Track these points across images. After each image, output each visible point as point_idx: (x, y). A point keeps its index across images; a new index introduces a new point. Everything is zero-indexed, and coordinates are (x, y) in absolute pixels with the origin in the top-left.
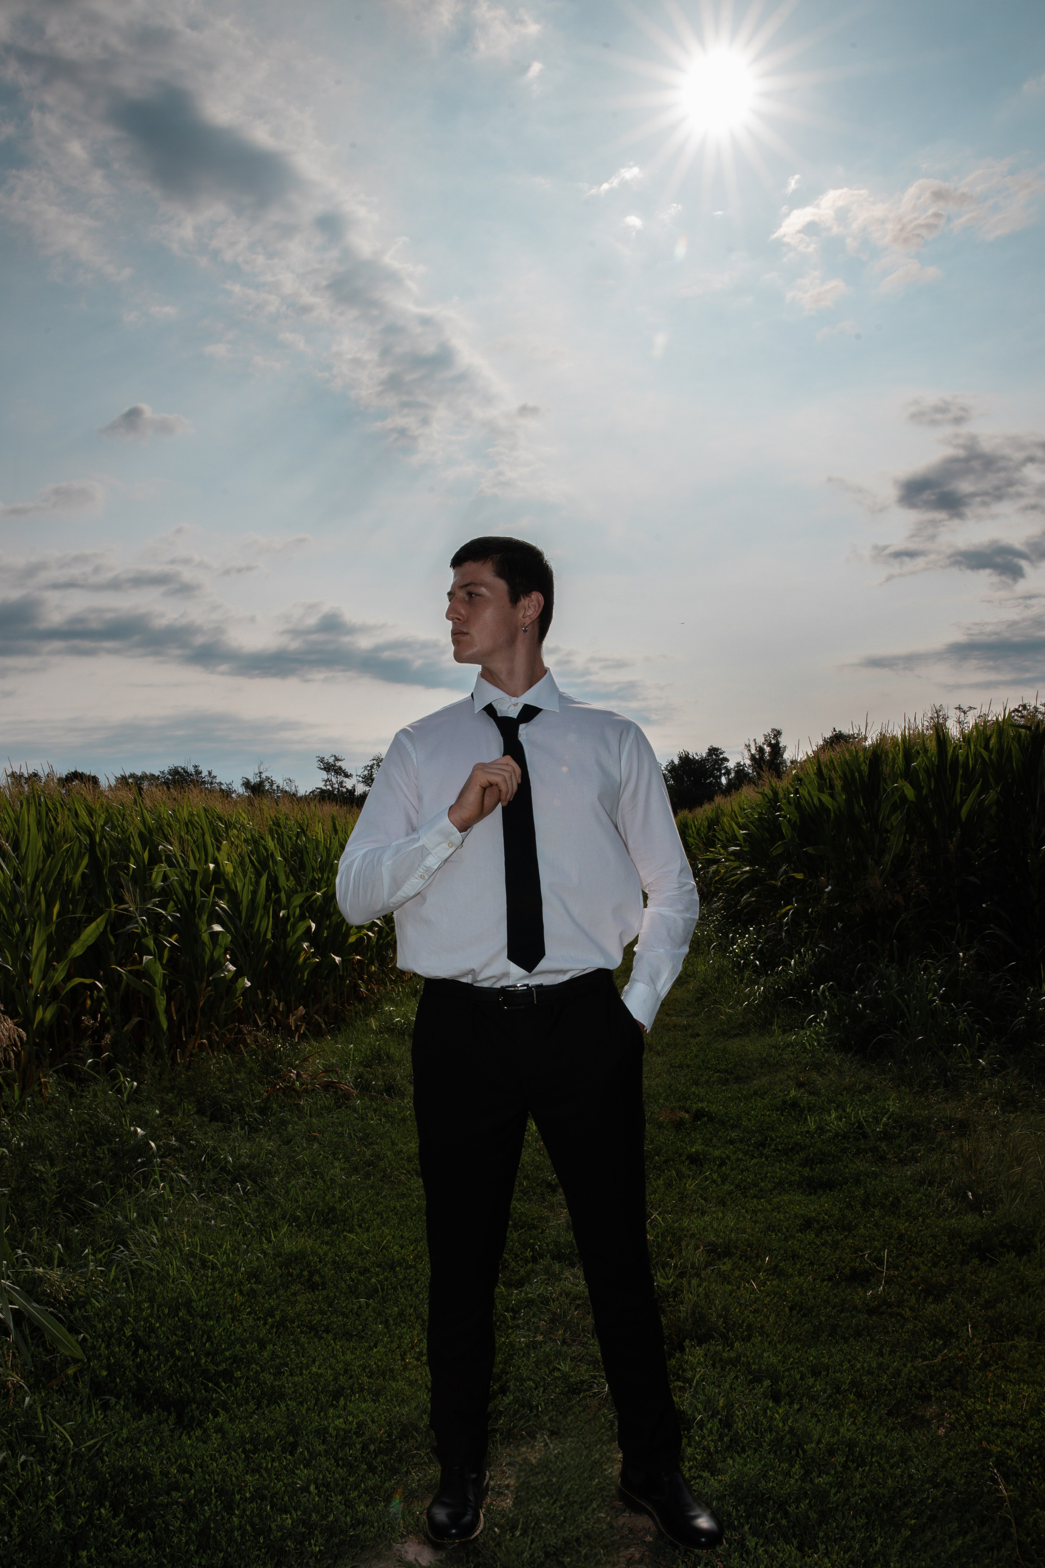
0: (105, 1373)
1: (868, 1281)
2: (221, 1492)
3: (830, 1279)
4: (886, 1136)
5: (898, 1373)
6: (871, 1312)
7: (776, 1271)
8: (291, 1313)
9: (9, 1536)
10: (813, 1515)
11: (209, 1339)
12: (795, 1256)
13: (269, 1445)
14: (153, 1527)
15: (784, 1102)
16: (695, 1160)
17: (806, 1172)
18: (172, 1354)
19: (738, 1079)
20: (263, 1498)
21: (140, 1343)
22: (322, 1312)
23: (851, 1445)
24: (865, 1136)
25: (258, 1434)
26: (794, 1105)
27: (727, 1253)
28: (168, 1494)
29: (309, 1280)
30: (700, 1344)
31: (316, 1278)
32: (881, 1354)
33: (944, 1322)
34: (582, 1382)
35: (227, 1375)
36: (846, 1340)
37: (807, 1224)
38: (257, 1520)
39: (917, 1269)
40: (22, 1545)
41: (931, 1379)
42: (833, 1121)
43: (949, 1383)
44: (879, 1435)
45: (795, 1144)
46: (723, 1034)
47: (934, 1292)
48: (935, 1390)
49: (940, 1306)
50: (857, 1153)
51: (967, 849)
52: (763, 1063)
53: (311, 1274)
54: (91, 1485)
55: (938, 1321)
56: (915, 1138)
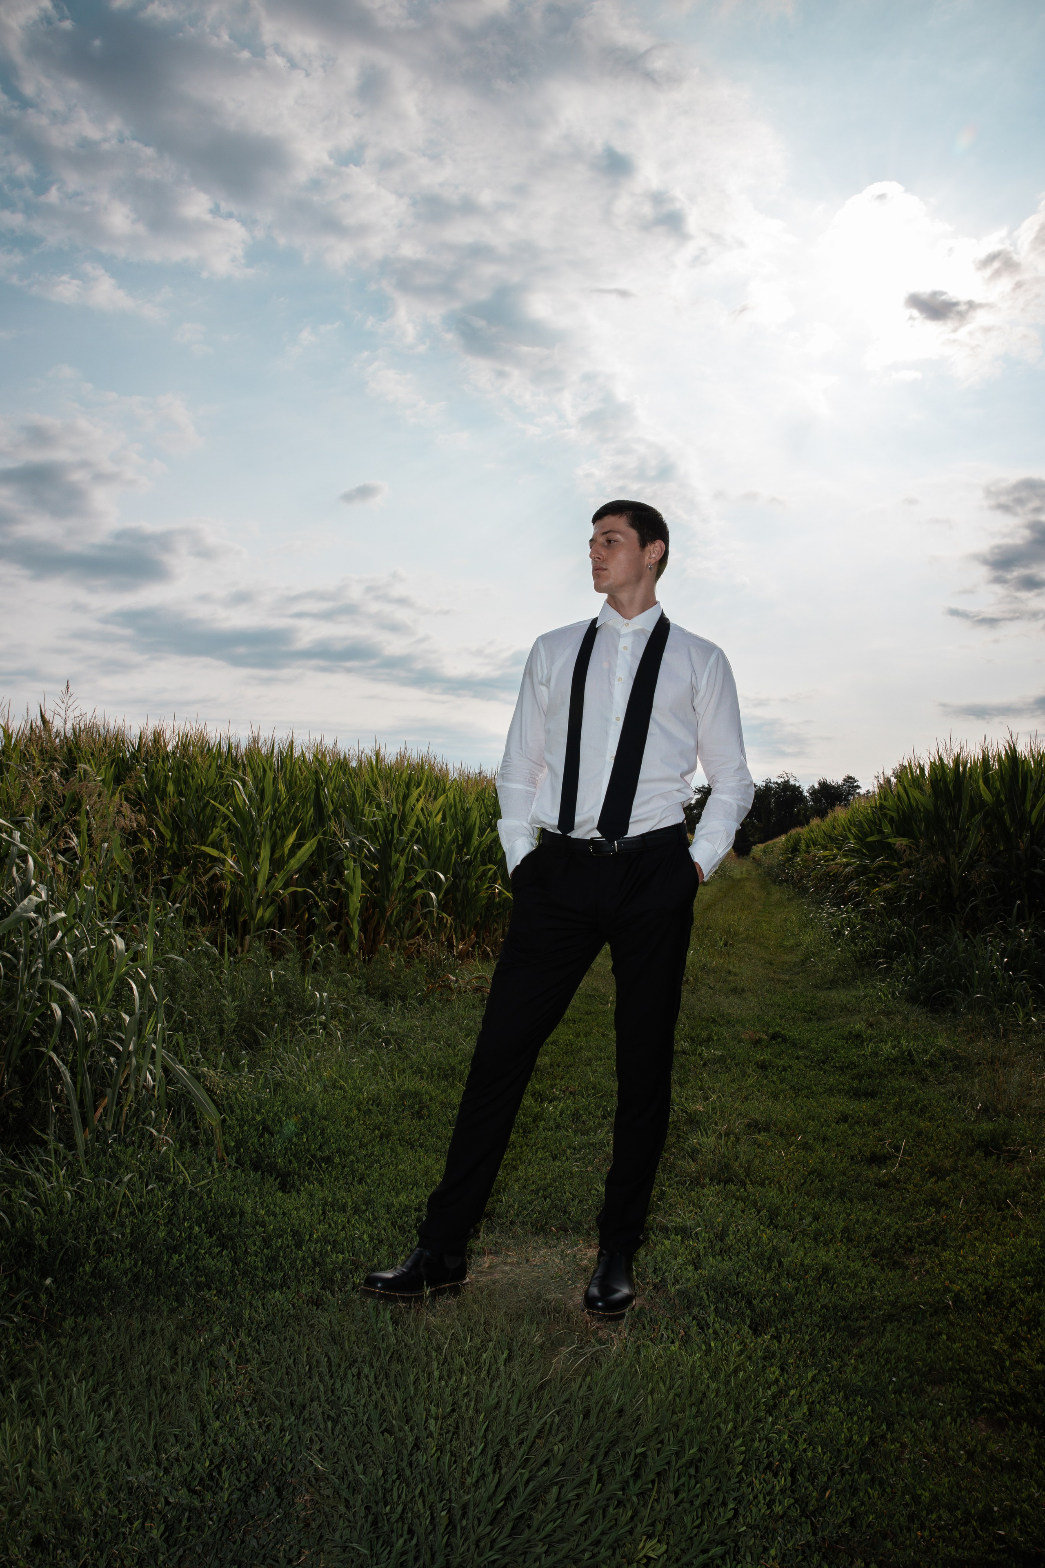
0: (233, 1144)
1: (885, 1163)
2: (295, 1233)
3: (852, 1158)
4: (932, 1064)
5: (889, 1227)
6: (880, 1184)
7: (805, 1146)
8: (395, 1128)
9: (123, 1235)
11: (322, 1134)
12: (825, 1139)
13: (343, 1208)
14: (234, 1248)
15: (850, 1033)
16: (763, 1066)
17: (855, 1084)
19: (819, 1019)
20: (328, 1242)
21: (266, 1129)
22: (421, 1134)
23: (826, 1269)
24: (913, 1062)
26: (858, 1036)
27: (767, 1129)
28: (254, 1228)
29: (418, 1112)
32: (879, 1213)
33: (939, 1195)
35: (328, 1160)
36: (851, 1202)
37: (844, 1118)
38: (317, 1255)
39: (926, 1155)
40: (133, 1246)
41: (919, 1236)
42: (887, 1048)
43: (934, 1241)
44: (857, 1265)
45: (852, 1063)
46: (816, 986)
47: (937, 1173)
48: (920, 1245)
49: (940, 1183)
50: (903, 1074)
51: (1035, 847)
52: (843, 1008)
53: (421, 1108)
54: (196, 1213)
55: (936, 1194)
56: (956, 1068)
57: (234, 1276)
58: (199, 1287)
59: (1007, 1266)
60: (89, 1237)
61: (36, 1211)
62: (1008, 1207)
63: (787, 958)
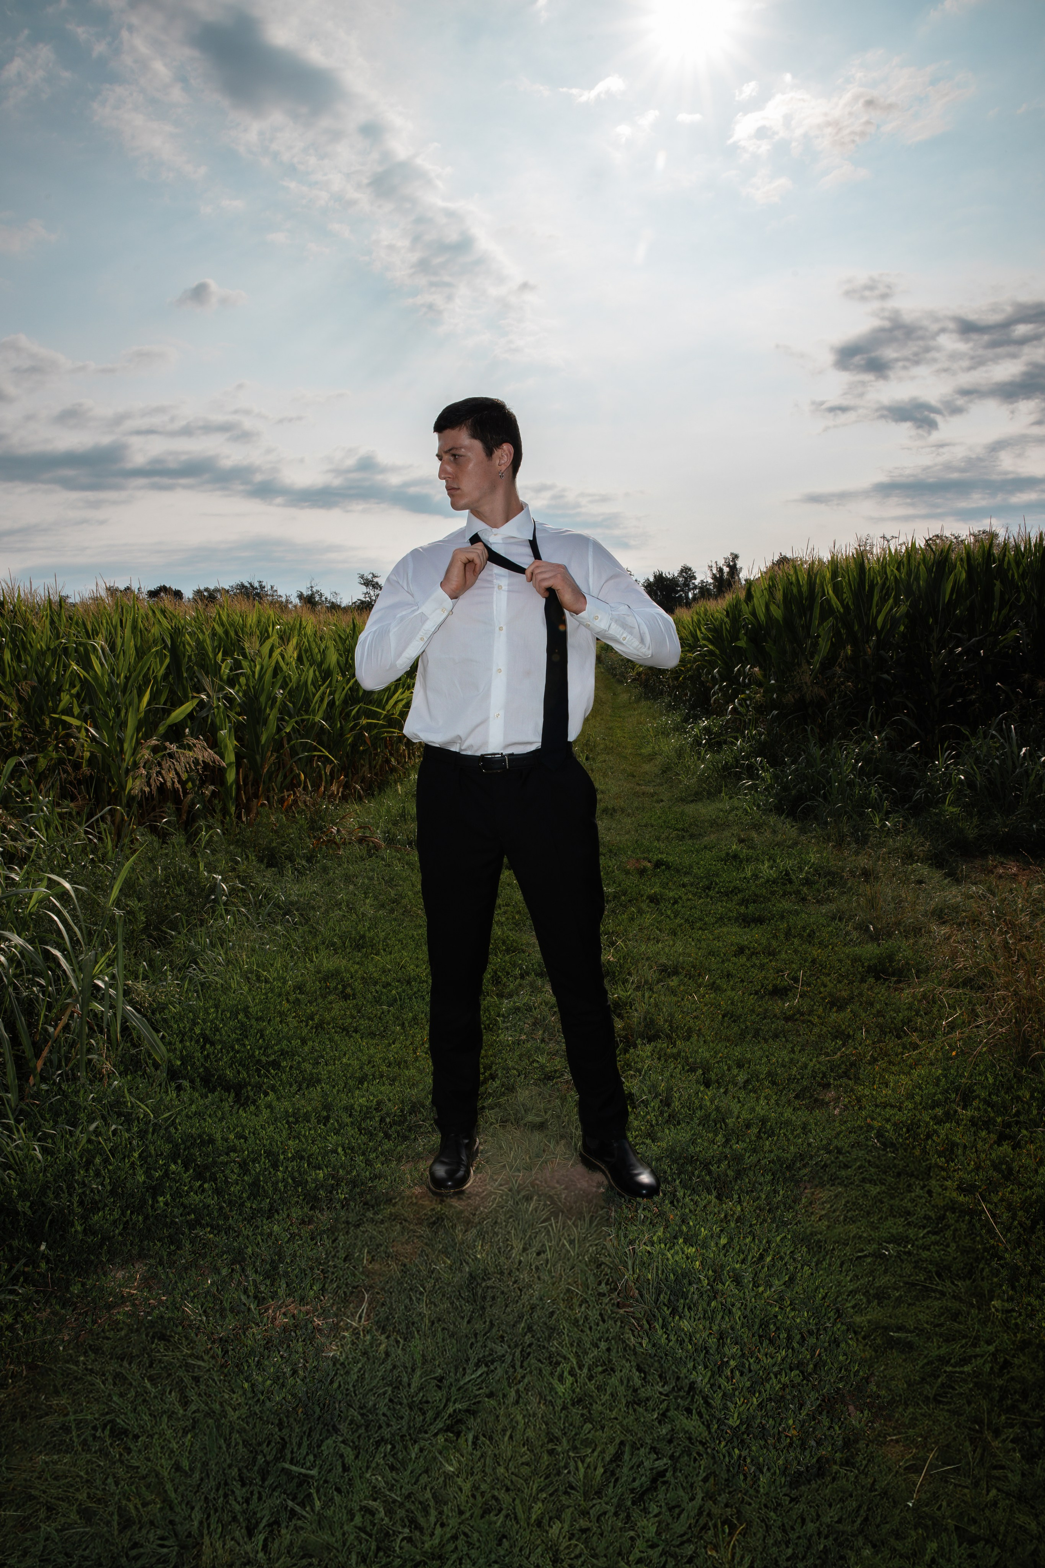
0: (179, 1063)
1: (787, 995)
2: (269, 1153)
3: (756, 993)
4: (807, 882)
5: (805, 1066)
6: (787, 1019)
7: (713, 987)
8: (328, 1017)
9: (102, 1185)
10: (730, 1173)
11: (262, 1036)
12: (729, 975)
13: (307, 1118)
14: (215, 1180)
15: (728, 854)
16: (654, 900)
17: (742, 909)
18: (233, 1048)
19: (692, 836)
20: (302, 1158)
21: (207, 1040)
22: (352, 1017)
23: (764, 1121)
24: (791, 882)
25: (299, 1109)
26: (735, 857)
27: (676, 973)
28: (227, 1154)
29: (342, 992)
30: (649, 1042)
31: (349, 990)
32: (793, 1051)
33: (844, 1027)
34: (555, 1071)
35: (276, 1064)
36: (766, 1041)
37: (741, 950)
38: (296, 1174)
39: (825, 986)
40: (113, 1192)
41: (832, 1071)
42: (766, 870)
43: (846, 1074)
44: (788, 1113)
45: (735, 888)
46: (682, 800)
47: (838, 1004)
48: (835, 1079)
49: (842, 1015)
50: (784, 895)
51: (882, 652)
52: (713, 823)
53: (344, 987)
54: (167, 1148)
55: (840, 1026)
56: (831, 884)
57: (221, 1208)
58: (192, 1226)
59: (918, 1098)
60: (70, 1195)
61: (9, 1176)
62: (906, 1034)
63: (647, 767)
